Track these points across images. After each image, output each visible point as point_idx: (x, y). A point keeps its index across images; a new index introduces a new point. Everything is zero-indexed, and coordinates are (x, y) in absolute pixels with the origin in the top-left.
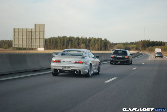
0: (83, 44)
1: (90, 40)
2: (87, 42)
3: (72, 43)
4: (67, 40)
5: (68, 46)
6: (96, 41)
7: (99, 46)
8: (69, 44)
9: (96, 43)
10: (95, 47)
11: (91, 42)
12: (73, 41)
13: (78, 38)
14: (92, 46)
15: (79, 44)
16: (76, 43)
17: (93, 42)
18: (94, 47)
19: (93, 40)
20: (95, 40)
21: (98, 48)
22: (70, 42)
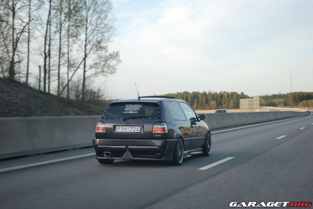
0: (213, 101)
1: (221, 95)
2: (219, 98)
3: (198, 100)
4: (191, 97)
5: (194, 104)
6: (230, 97)
7: (234, 103)
8: (194, 102)
9: (230, 100)
10: (230, 104)
11: (223, 99)
12: (200, 98)
13: (205, 94)
14: (225, 103)
15: (207, 101)
16: (204, 100)
17: (227, 98)
18: (228, 105)
19: (225, 95)
20: (228, 95)
21: (234, 106)
22: (196, 99)
